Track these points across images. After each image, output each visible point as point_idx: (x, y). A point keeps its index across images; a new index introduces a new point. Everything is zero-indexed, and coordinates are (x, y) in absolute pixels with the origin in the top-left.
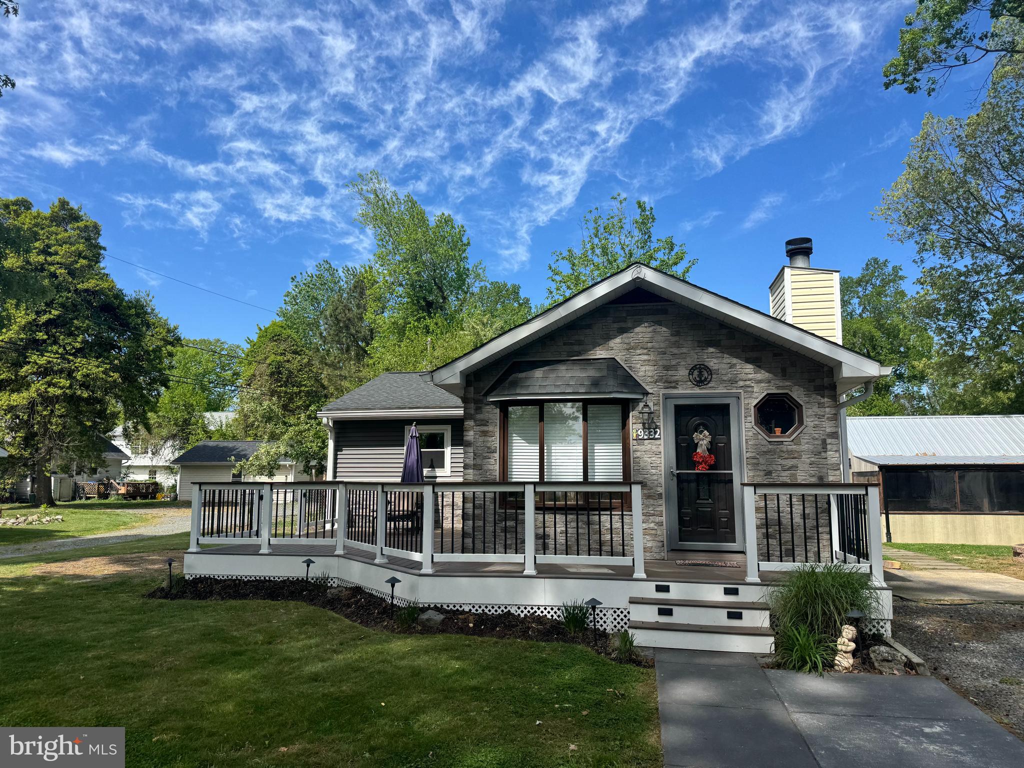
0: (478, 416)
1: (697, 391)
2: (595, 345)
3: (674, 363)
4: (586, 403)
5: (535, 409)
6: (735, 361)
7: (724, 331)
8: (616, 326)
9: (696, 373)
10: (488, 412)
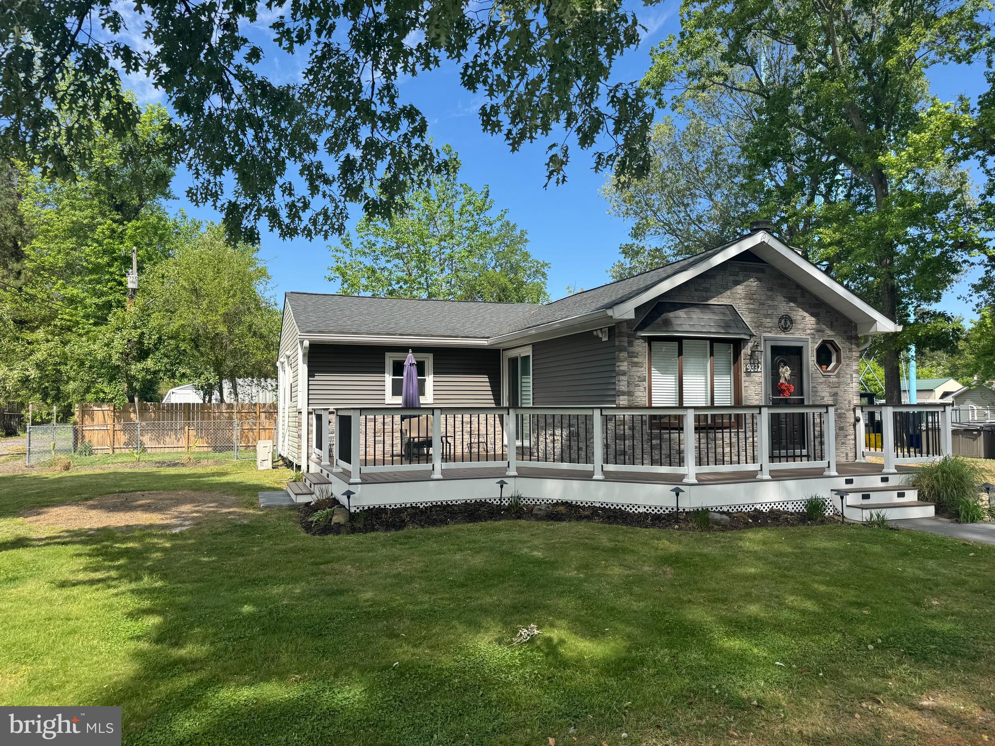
0: (630, 349)
1: (783, 335)
2: (718, 293)
3: (770, 312)
4: (713, 341)
5: (676, 344)
6: (806, 314)
7: (799, 291)
8: (731, 278)
9: (783, 321)
10: (638, 346)
